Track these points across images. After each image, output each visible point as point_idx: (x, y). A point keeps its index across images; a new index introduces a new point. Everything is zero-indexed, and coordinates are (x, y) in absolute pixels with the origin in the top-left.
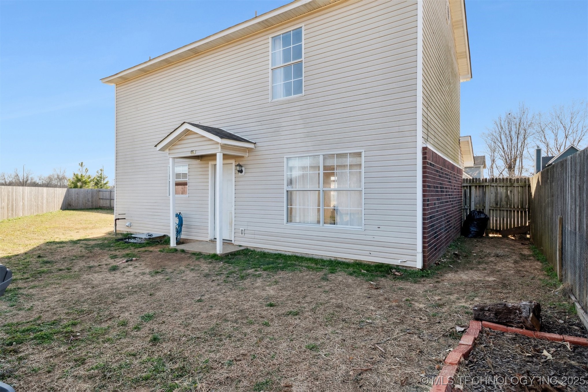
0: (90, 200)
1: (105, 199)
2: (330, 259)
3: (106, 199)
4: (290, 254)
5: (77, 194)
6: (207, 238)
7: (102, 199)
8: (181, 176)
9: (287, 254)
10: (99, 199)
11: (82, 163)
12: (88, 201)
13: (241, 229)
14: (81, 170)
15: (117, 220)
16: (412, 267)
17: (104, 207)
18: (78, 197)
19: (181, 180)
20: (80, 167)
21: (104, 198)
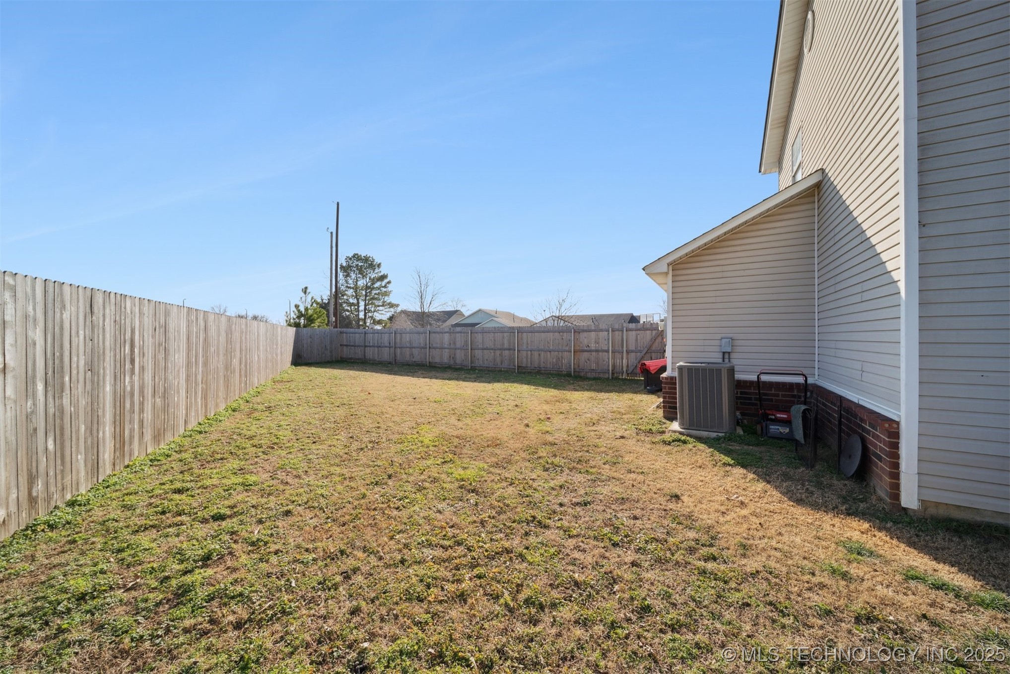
0: (328, 347)
1: (352, 346)
3: (354, 346)
5: (311, 337)
7: (346, 345)
10: (341, 345)
11: (306, 288)
12: (326, 349)
14: (303, 299)
17: (351, 359)
18: (311, 342)
20: (303, 294)
21: (351, 344)
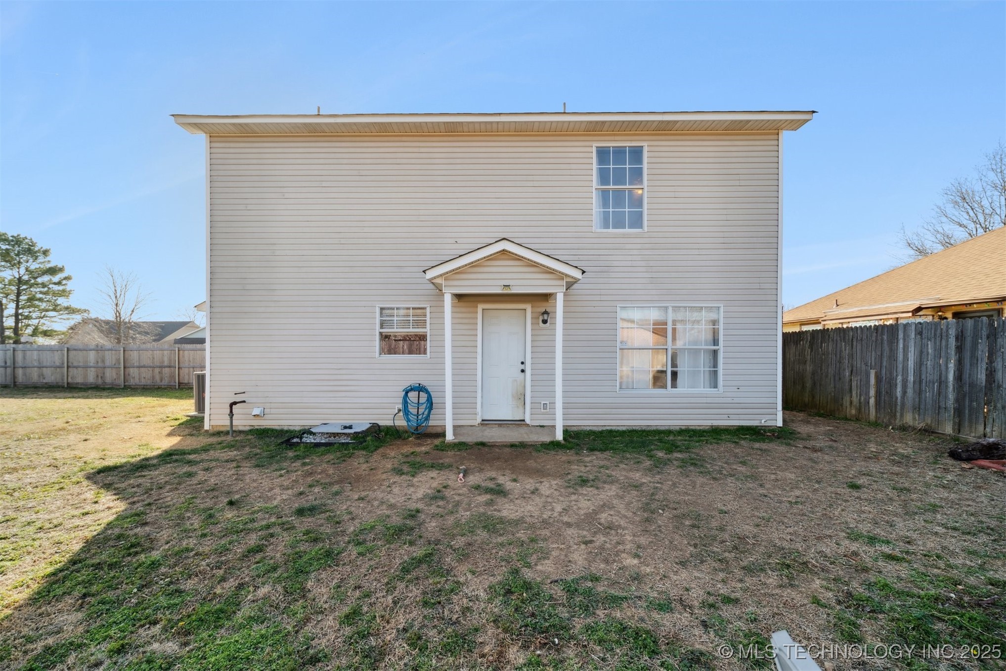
2: (680, 428)
4: (624, 429)
6: (475, 421)
8: (411, 324)
9: (620, 429)
13: (542, 403)
15: (234, 407)
16: (771, 426)
19: (411, 330)
